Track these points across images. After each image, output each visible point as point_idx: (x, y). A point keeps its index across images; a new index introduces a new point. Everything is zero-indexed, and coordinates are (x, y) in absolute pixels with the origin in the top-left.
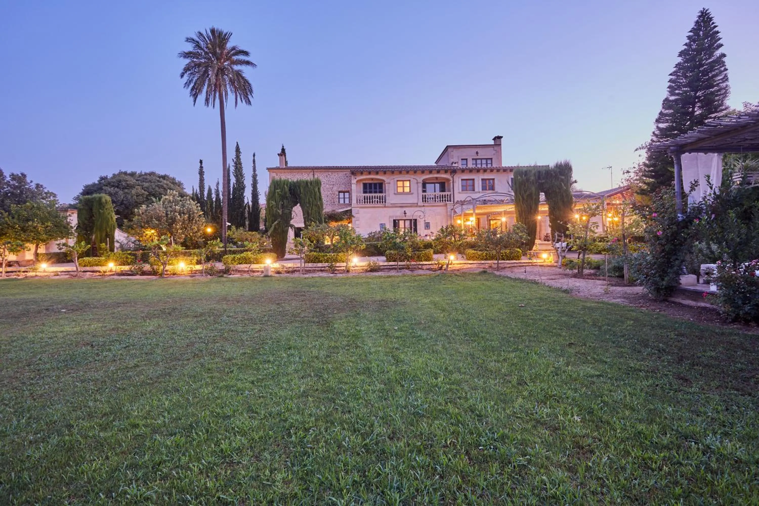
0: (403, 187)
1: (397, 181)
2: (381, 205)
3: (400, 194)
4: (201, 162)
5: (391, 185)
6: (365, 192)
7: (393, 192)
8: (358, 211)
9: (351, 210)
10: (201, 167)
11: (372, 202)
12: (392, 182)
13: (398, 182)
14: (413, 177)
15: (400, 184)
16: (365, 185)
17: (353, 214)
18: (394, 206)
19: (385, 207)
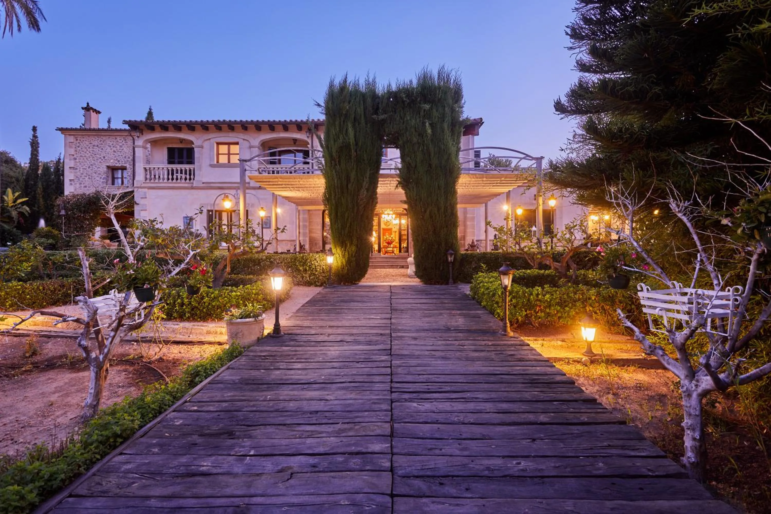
0: (229, 154)
1: (218, 144)
2: (186, 185)
3: (223, 166)
4: (34, 129)
5: (204, 150)
6: (170, 162)
7: (208, 162)
8: (145, 193)
9: (133, 192)
10: (35, 137)
11: (173, 179)
12: (206, 144)
13: (221, 147)
14: (242, 136)
15: (223, 149)
16: (171, 151)
17: (136, 199)
18: (208, 186)
19: (192, 188)
